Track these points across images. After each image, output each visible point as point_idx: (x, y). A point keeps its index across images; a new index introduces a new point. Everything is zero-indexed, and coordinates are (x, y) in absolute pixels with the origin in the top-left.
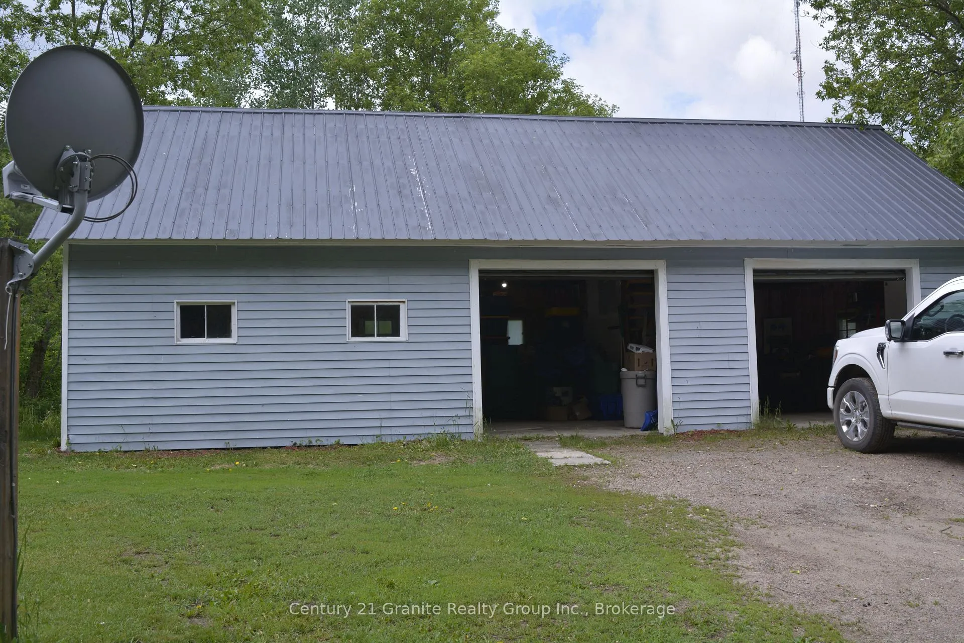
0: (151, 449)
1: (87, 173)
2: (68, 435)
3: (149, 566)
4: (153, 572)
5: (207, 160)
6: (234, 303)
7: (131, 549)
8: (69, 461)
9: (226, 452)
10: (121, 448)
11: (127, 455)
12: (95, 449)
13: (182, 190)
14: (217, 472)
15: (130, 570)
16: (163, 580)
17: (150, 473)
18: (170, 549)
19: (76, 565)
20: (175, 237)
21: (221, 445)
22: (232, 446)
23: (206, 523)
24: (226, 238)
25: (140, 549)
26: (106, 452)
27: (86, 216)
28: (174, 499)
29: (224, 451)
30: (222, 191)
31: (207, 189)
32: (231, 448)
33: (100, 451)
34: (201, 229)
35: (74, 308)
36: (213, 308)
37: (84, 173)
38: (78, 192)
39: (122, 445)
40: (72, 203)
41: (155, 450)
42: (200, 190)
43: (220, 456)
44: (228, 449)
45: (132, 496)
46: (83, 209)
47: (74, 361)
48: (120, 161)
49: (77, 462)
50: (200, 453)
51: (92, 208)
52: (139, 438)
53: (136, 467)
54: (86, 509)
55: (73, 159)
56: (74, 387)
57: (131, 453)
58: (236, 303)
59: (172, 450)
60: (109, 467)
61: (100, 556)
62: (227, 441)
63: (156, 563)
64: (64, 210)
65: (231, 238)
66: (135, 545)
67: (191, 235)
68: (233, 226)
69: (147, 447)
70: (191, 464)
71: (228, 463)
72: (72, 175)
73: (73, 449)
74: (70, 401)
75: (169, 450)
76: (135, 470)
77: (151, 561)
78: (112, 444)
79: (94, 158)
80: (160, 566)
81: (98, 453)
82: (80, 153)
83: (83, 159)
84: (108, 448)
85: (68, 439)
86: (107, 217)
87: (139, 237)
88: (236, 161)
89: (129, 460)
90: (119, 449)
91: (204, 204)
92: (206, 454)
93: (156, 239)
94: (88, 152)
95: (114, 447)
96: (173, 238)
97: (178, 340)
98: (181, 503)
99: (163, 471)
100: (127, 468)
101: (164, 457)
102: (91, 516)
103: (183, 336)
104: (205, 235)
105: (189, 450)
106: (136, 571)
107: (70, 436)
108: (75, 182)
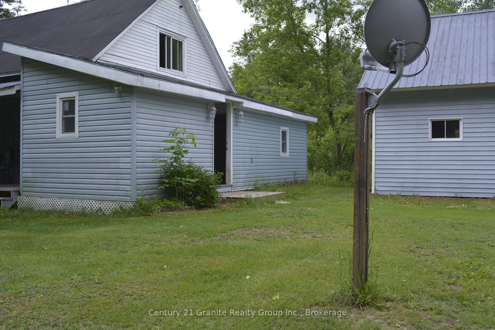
0: (416, 195)
1: (404, 52)
2: (375, 186)
3: (424, 255)
4: (427, 258)
5: (445, 43)
6: (461, 119)
7: (414, 245)
8: (376, 199)
9: (456, 199)
10: (401, 194)
11: (404, 197)
12: (388, 193)
13: (432, 60)
14: (452, 209)
15: (414, 256)
16: (432, 263)
17: (417, 207)
18: (434, 247)
19: (388, 250)
20: (429, 85)
21: (453, 195)
22: (459, 196)
23: (451, 235)
24: (457, 84)
25: (418, 246)
26: (393, 195)
27: (403, 74)
28: (432, 222)
29: (454, 198)
30: (454, 59)
31: (446, 59)
32: (459, 197)
33: (390, 195)
34: (443, 80)
35: (378, 123)
36: (449, 122)
37: (402, 52)
38: (399, 62)
39: (401, 192)
40: (395, 69)
41: (418, 196)
42: (442, 59)
43: (453, 201)
44: (457, 197)
45: (410, 218)
46: (401, 71)
47: (378, 150)
48: (420, 44)
49: (380, 199)
50: (441, 198)
51: (407, 70)
52: (410, 189)
53: (409, 204)
54: (388, 223)
55: (396, 45)
56: (378, 163)
57: (406, 197)
58: (462, 119)
59: (427, 196)
60: (395, 203)
61: (399, 247)
62: (456, 193)
63: (427, 254)
64: (392, 72)
65: (460, 84)
66: (415, 243)
67: (438, 83)
68: (461, 77)
69: (414, 194)
70: (437, 204)
71: (458, 205)
72: (396, 53)
73: (377, 193)
74: (376, 170)
75: (425, 196)
76: (408, 205)
77: (425, 253)
78: (396, 192)
79: (406, 45)
80: (430, 255)
81: (389, 196)
82: (399, 42)
83: (401, 45)
84: (394, 193)
85: (375, 188)
86: (414, 74)
87: (410, 86)
88: (461, 42)
89: (405, 200)
90: (400, 194)
91: (444, 67)
92: (445, 199)
93: (419, 86)
94: (403, 41)
95: (397, 193)
96: (428, 85)
97: (430, 139)
98: (436, 224)
99: (423, 207)
100: (405, 204)
101: (423, 199)
102: (391, 227)
103: (433, 137)
104: (445, 83)
105: (436, 197)
106: (418, 256)
107: (376, 187)
108: (397, 57)
